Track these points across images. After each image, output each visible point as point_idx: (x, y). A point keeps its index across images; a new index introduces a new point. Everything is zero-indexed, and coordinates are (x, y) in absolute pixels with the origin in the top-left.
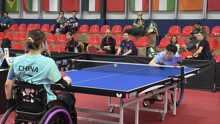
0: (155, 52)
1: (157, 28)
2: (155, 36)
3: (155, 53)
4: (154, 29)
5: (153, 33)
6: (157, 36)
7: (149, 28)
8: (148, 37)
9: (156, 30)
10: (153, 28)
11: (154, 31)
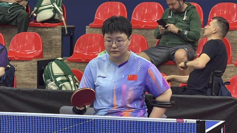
0: (65, 76)
1: (63, 8)
2: (58, 29)
3: (65, 78)
4: (55, 11)
5: (52, 20)
6: (63, 30)
7: (40, 8)
8: (40, 33)
9: (62, 13)
10: (50, 8)
11: (54, 16)
